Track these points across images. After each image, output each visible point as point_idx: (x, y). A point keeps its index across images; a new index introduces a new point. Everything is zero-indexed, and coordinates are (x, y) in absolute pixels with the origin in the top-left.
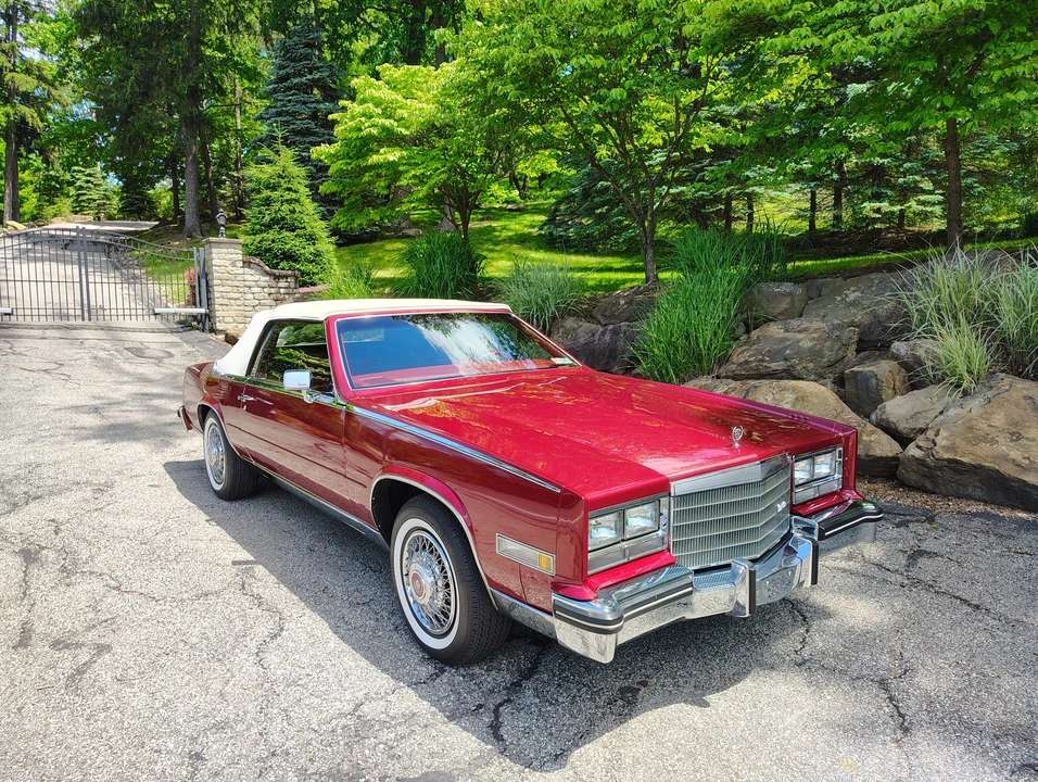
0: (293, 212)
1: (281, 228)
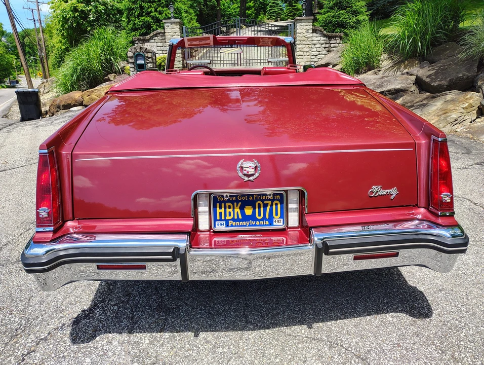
1: (338, 9)
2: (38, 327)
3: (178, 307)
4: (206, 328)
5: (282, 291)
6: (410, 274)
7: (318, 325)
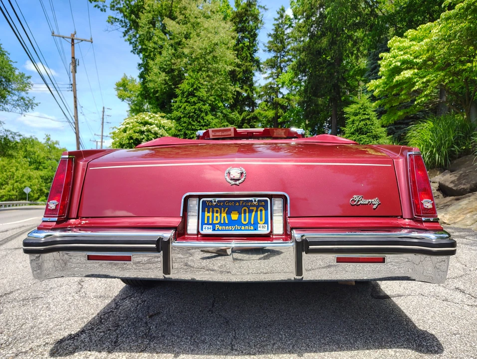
0: (366, 124)
1: (359, 134)
2: (23, 344)
3: (163, 336)
4: (188, 351)
5: (275, 329)
6: (421, 321)
7: (309, 354)
